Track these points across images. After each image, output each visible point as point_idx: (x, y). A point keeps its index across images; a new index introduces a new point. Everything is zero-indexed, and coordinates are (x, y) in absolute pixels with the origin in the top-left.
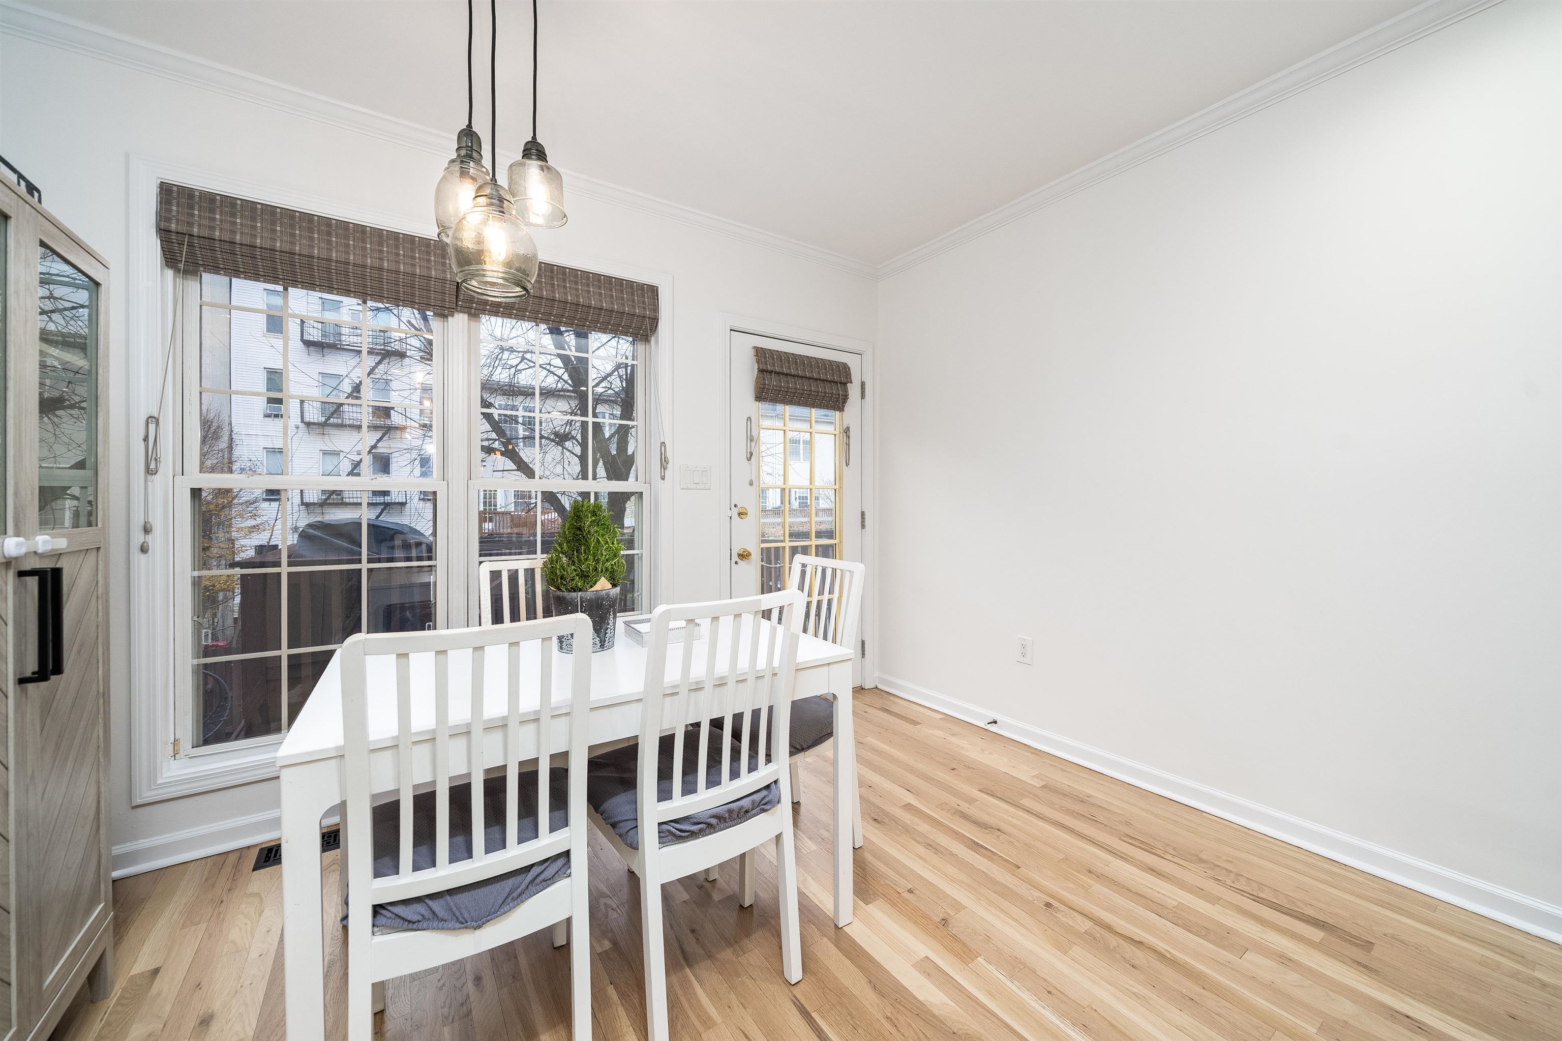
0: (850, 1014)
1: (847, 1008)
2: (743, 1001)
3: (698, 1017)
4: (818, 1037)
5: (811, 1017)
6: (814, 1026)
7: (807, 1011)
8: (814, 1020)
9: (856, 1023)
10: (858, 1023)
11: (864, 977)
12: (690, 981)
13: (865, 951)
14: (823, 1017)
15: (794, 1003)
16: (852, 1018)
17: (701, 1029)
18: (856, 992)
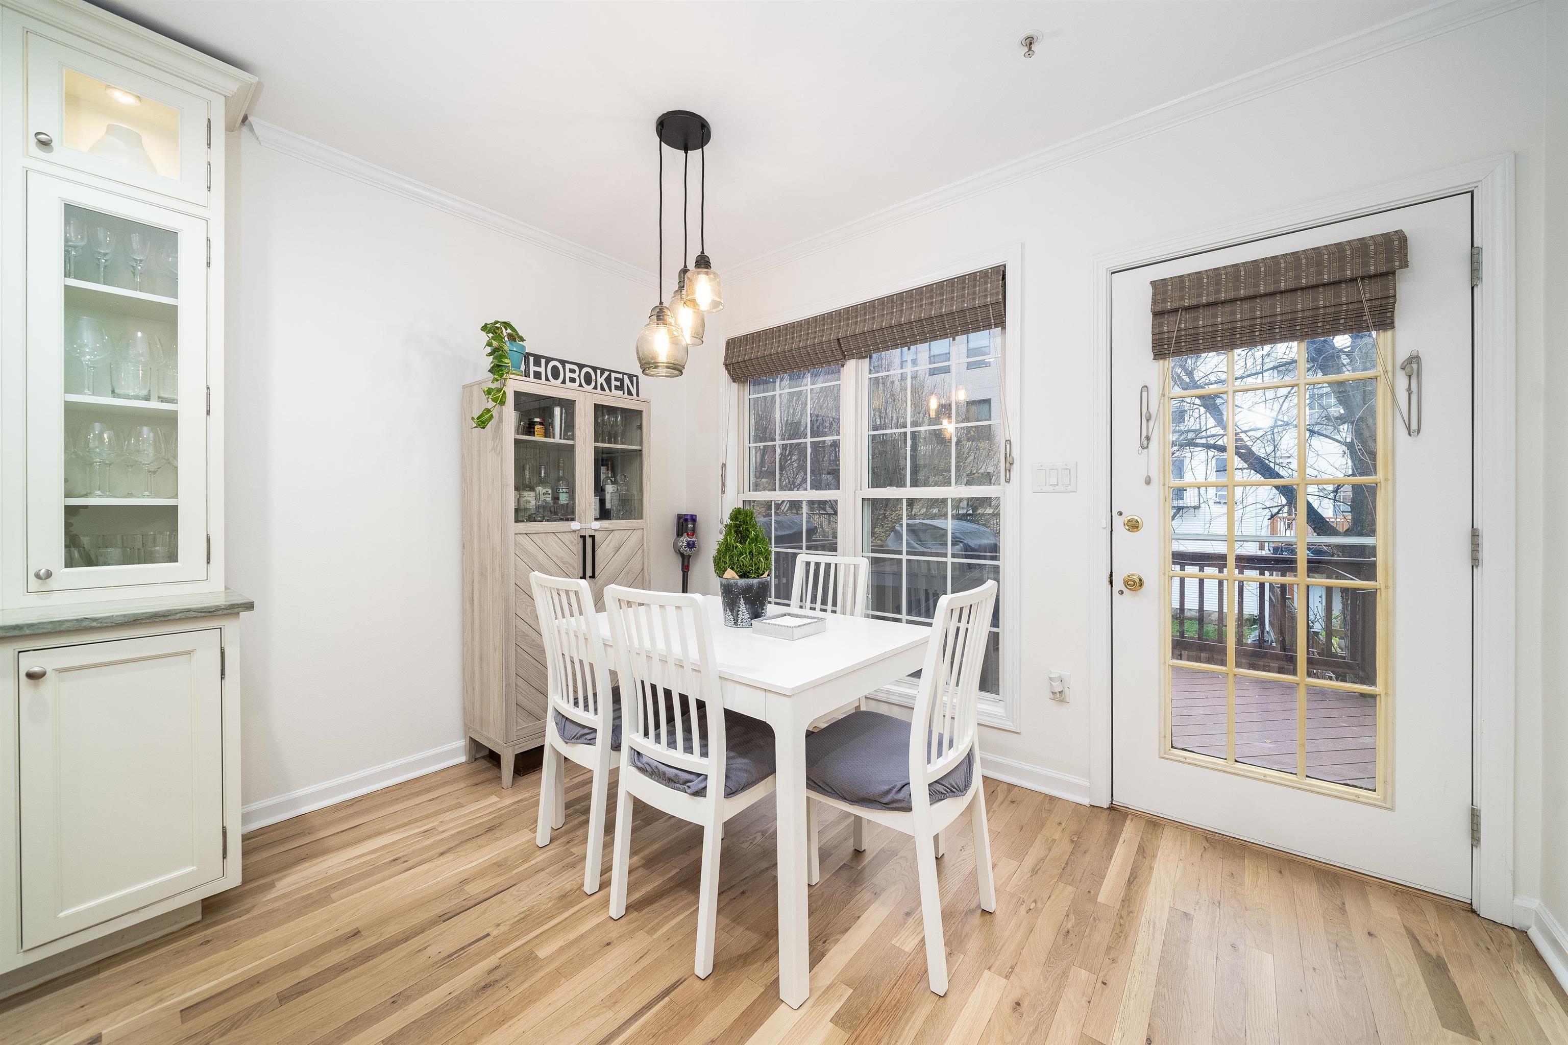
0: (670, 1029)
1: (677, 1024)
2: (675, 946)
3: (658, 924)
4: (643, 1007)
5: (664, 997)
6: (654, 1002)
7: (670, 993)
8: (661, 1001)
9: (660, 1035)
10: (661, 1037)
11: (718, 1035)
12: (690, 908)
13: (755, 1031)
14: (664, 1007)
15: (678, 981)
16: (666, 1031)
17: (647, 929)
18: (697, 1030)
